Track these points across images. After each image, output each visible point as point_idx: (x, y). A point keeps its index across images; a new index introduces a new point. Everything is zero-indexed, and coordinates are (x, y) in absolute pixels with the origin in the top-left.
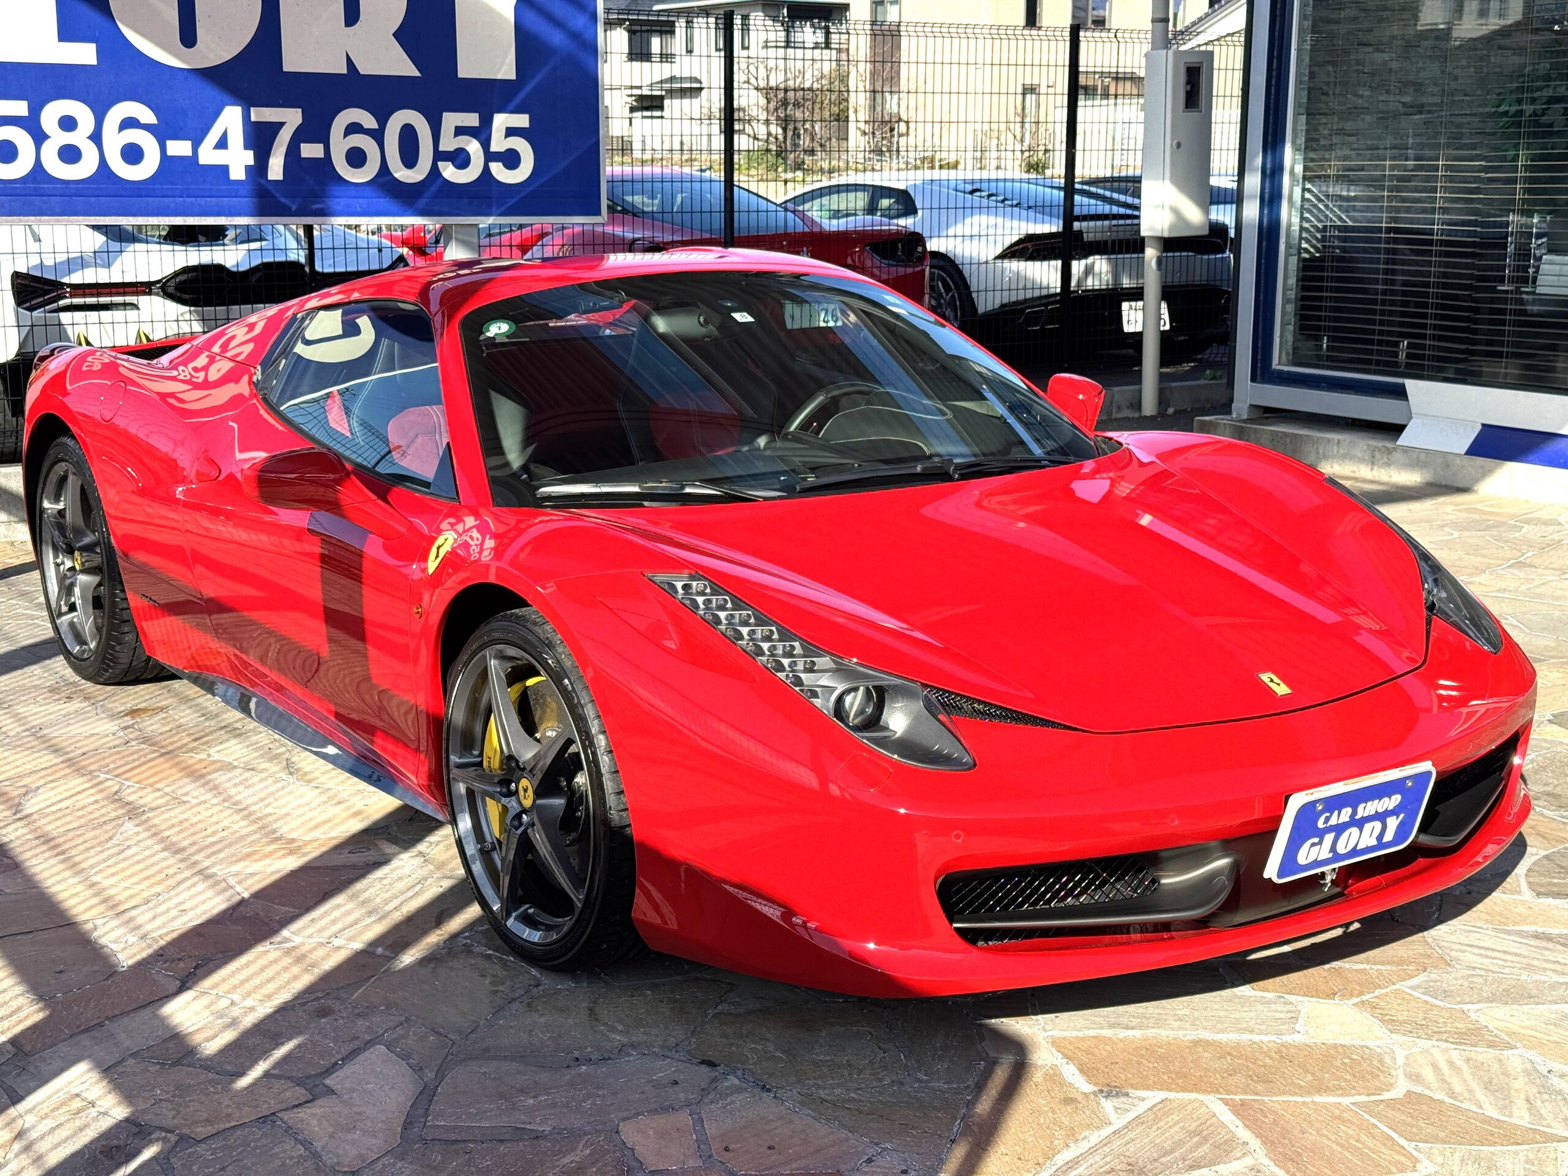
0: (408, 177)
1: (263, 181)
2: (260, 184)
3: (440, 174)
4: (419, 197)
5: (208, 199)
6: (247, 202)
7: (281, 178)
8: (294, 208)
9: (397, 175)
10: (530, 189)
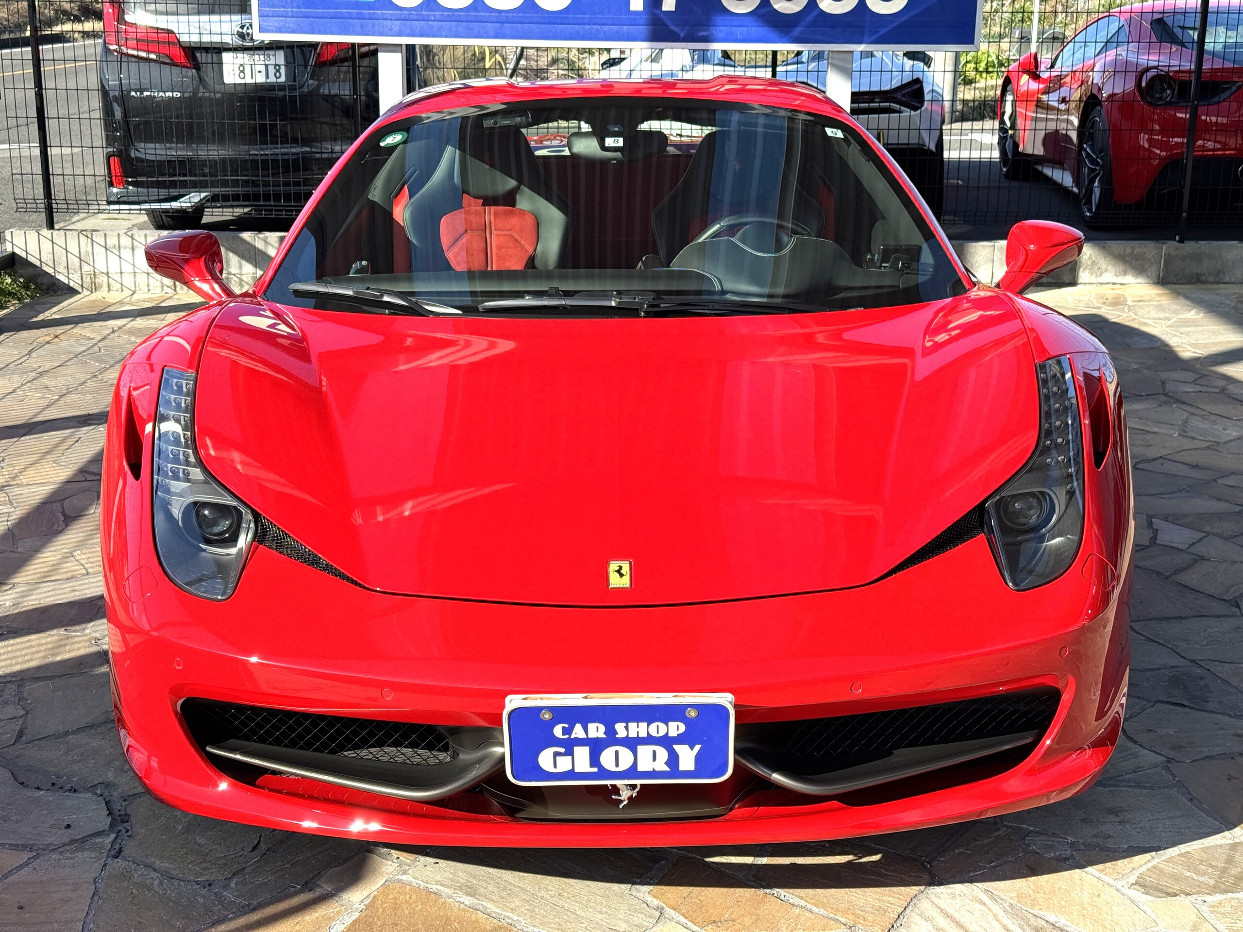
0: (787, 8)
1: (657, 12)
2: (654, 14)
3: (816, 5)
4: (795, 26)
5: (611, 27)
6: (643, 29)
7: (673, 9)
8: (682, 35)
9: (776, 7)
10: (904, 19)
